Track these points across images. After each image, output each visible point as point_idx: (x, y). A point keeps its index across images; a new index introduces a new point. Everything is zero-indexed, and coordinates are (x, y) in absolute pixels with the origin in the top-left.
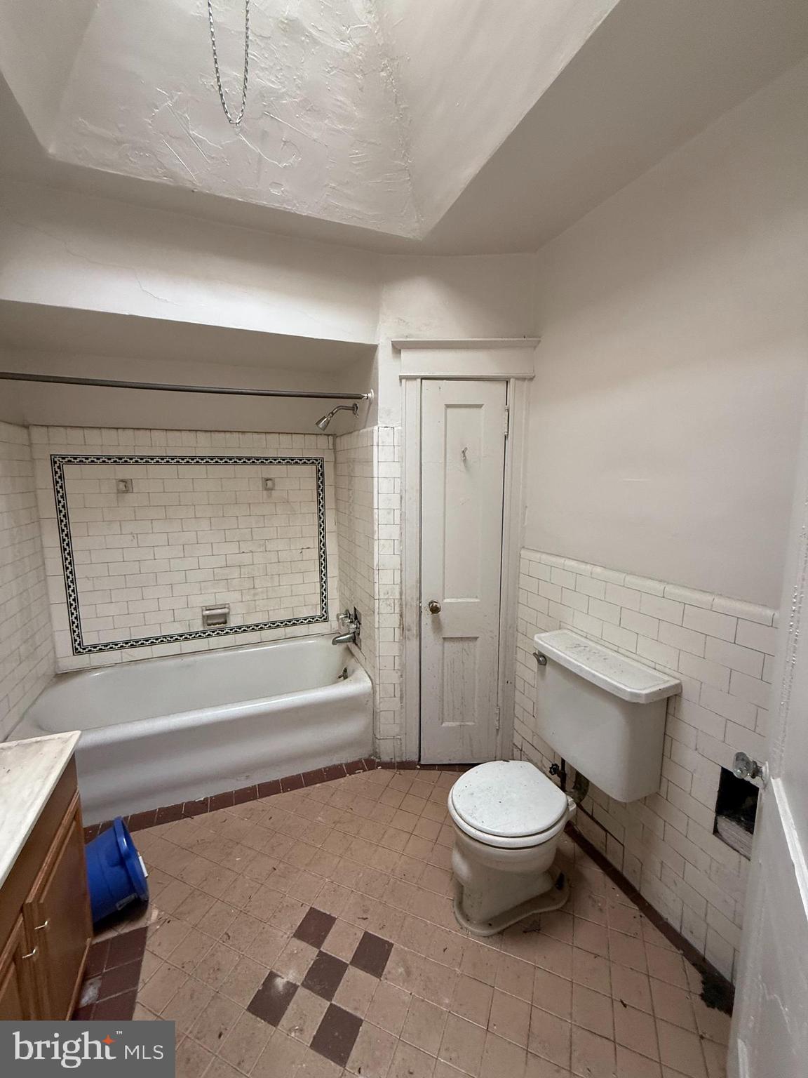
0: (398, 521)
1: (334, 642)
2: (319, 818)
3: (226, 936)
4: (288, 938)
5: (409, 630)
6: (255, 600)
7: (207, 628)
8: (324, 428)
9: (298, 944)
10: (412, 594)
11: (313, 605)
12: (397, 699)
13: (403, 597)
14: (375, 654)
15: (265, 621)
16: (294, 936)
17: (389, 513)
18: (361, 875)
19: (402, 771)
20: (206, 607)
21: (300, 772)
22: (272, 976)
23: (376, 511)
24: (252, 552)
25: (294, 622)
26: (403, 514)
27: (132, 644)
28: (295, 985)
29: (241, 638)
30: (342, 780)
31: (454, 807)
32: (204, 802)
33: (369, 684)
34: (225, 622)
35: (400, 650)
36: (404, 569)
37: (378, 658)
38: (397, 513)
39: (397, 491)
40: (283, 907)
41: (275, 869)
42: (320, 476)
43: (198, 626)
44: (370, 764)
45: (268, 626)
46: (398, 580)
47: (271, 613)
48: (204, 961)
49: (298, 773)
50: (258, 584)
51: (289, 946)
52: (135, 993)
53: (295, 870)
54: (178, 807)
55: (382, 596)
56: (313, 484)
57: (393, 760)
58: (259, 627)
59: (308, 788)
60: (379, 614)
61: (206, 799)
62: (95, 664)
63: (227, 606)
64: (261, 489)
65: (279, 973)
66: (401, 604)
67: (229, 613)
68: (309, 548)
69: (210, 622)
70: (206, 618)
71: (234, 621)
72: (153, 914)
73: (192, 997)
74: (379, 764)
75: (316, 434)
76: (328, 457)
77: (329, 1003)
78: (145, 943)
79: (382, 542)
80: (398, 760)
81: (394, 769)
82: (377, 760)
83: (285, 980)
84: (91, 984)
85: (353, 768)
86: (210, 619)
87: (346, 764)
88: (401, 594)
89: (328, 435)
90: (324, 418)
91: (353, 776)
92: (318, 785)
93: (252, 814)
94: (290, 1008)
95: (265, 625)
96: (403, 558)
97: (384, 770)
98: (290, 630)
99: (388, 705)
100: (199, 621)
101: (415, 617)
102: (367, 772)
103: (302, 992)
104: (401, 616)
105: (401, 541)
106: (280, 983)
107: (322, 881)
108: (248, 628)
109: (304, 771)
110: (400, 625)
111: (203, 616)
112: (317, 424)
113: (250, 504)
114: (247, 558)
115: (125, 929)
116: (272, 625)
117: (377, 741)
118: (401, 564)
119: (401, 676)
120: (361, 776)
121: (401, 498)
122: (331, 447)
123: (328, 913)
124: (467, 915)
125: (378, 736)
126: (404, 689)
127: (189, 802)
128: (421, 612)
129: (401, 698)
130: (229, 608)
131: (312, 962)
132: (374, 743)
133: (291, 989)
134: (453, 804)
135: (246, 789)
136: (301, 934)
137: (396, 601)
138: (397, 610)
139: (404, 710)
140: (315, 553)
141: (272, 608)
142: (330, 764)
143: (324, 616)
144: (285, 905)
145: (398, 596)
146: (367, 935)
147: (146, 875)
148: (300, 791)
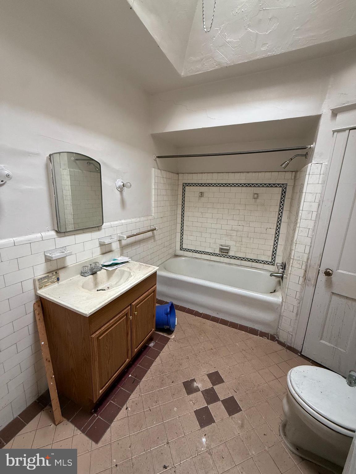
0: (314, 218)
1: (271, 275)
2: (237, 344)
3: (187, 357)
4: (205, 374)
5: (309, 280)
6: (241, 247)
7: (220, 253)
8: (285, 168)
9: (206, 378)
10: (315, 262)
11: (268, 256)
12: (294, 314)
13: (309, 261)
14: (286, 287)
15: (244, 257)
16: (207, 375)
17: (309, 213)
18: (243, 376)
19: (288, 351)
20: (221, 245)
21: (239, 323)
22: (194, 380)
23: (301, 211)
24: (243, 226)
25: (257, 261)
26: (318, 215)
27: (196, 252)
28: (199, 389)
29: (232, 261)
30: (255, 336)
31: (290, 375)
32: (201, 314)
33: (281, 300)
34: (227, 253)
35: (301, 289)
36: (313, 246)
37: (287, 289)
38: (315, 214)
39: (317, 201)
40: (208, 363)
41: (212, 349)
42: (284, 193)
43: (217, 252)
44: (273, 338)
45: (245, 259)
46: (307, 251)
47: (247, 254)
48: (179, 359)
49: (237, 323)
50: (244, 240)
51: (204, 376)
52: (160, 353)
53: (219, 355)
54: (193, 311)
55: (295, 258)
56: (279, 197)
57: (286, 343)
58: (241, 259)
59: (239, 330)
60: (292, 266)
61: (202, 313)
62: (185, 255)
63: (229, 246)
64: (252, 198)
65: (196, 381)
66: (306, 265)
67: (229, 249)
68: (270, 228)
69: (222, 251)
70: (221, 249)
71: (231, 253)
72: (173, 336)
73: (171, 366)
74: (277, 340)
75: (285, 172)
76: (290, 183)
77: (207, 405)
78: (168, 342)
79: (301, 229)
80: (289, 345)
81: (285, 347)
82: (277, 338)
83: (197, 385)
84: (153, 342)
85: (263, 334)
86: (223, 250)
87: (260, 331)
88: (308, 259)
89: (292, 172)
90: (286, 162)
91: (261, 337)
92: (243, 332)
93: (214, 327)
94: (194, 394)
95: (244, 259)
96: (313, 241)
97: (277, 344)
98: (254, 264)
99: (289, 315)
100: (218, 250)
101: (315, 274)
102: (269, 341)
103: (200, 393)
104: (305, 271)
105: (314, 230)
106: (195, 384)
107: (226, 366)
108: (236, 258)
109: (240, 324)
110: (304, 276)
111: (220, 248)
112: (281, 165)
113: (246, 205)
114: (240, 228)
115: (165, 335)
116: (246, 259)
117: (279, 329)
118: (311, 243)
119: (299, 303)
120: (265, 340)
121: (319, 205)
122: (293, 178)
123: (223, 378)
124: (285, 433)
125: (280, 327)
126: (299, 310)
127: (197, 311)
128: (319, 273)
129: (297, 314)
130: (230, 248)
131: (208, 388)
132: (277, 329)
133: (197, 390)
134: (290, 374)
135: (217, 318)
136: (210, 376)
137: (304, 263)
138: (304, 267)
139: (297, 321)
140: (274, 231)
141: (248, 252)
142: (253, 327)
143: (272, 262)
144: (209, 363)
145: (305, 260)
146: (233, 397)
147: (176, 324)
148: (235, 330)
